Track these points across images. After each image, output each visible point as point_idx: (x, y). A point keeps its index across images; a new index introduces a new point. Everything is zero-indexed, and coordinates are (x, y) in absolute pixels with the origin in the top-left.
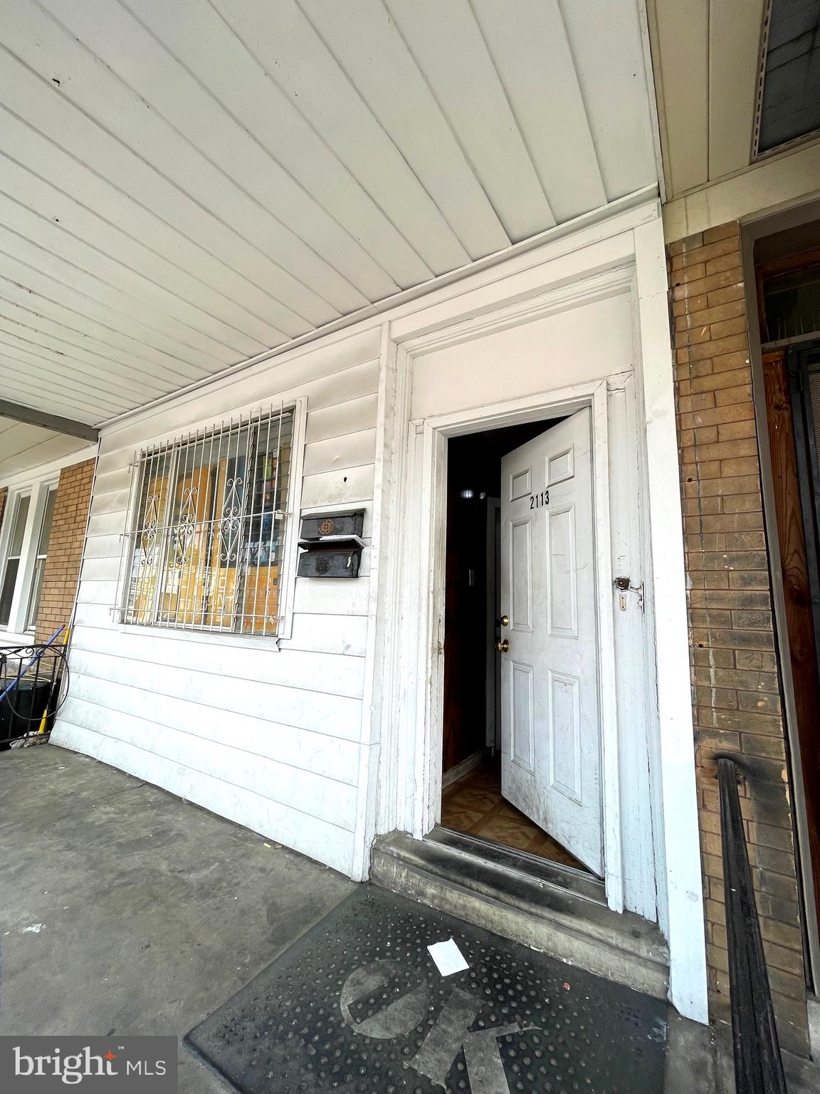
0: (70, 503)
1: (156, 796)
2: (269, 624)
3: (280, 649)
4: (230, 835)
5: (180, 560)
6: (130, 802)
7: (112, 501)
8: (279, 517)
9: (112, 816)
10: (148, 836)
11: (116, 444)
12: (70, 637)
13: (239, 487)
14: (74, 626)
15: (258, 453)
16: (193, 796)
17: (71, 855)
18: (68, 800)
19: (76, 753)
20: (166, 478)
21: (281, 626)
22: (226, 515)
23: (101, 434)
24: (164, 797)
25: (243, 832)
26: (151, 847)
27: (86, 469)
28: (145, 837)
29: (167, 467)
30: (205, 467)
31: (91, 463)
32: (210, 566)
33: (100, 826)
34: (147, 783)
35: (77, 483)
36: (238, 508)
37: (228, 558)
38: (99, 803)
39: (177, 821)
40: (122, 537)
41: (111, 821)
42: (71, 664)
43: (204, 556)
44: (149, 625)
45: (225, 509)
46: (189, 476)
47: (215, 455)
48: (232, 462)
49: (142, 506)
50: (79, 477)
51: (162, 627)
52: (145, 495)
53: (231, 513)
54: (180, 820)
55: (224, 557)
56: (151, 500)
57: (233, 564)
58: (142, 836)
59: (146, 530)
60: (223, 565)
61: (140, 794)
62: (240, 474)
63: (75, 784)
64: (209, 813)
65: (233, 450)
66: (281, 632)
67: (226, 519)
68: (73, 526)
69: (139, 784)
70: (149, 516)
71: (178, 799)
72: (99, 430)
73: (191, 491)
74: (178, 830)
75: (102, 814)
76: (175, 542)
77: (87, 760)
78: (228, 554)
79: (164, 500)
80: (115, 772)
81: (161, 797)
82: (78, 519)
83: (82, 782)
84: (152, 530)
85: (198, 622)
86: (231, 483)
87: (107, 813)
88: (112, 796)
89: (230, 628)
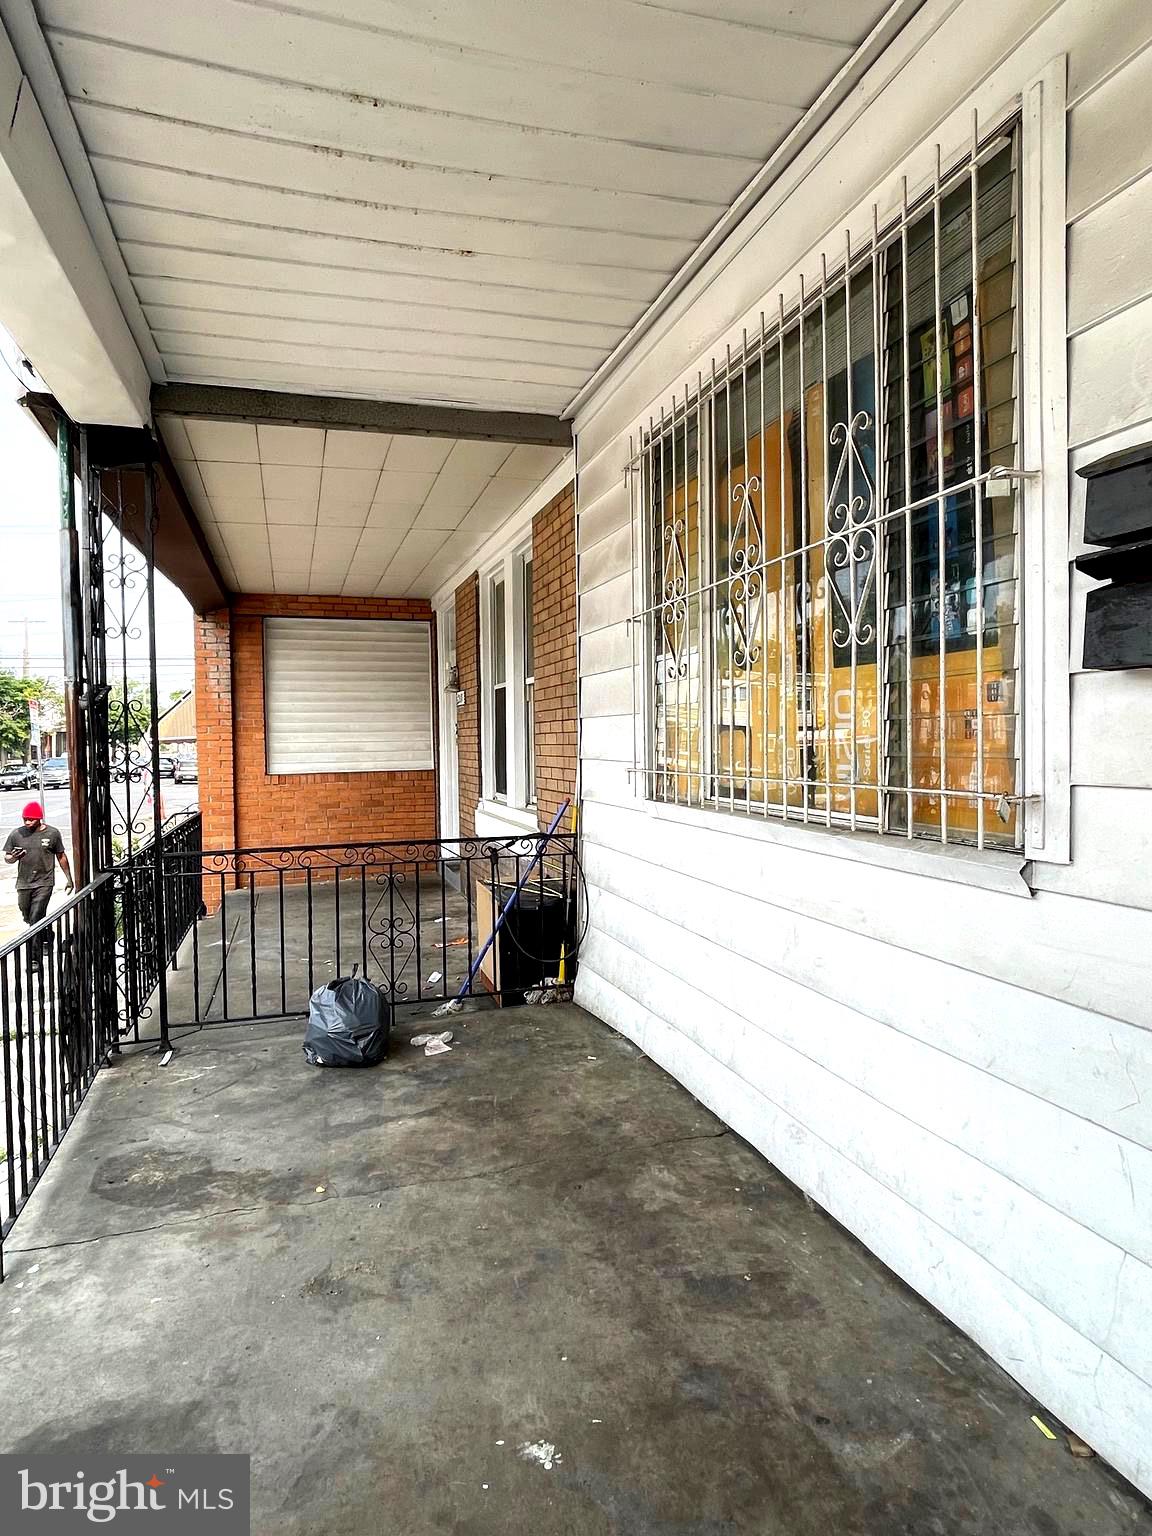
0: (550, 576)
1: (752, 1170)
2: (993, 817)
3: (1033, 892)
4: (929, 1345)
5: (740, 658)
6: (704, 1172)
7: (607, 557)
8: (997, 489)
9: (673, 1195)
10: (742, 1277)
11: (602, 437)
12: (579, 819)
13: (864, 439)
14: (582, 801)
15: (909, 327)
16: (828, 1197)
17: (604, 1274)
18: (601, 1134)
19: (612, 1031)
20: (693, 478)
21: (1033, 823)
22: (836, 524)
23: (576, 427)
24: (767, 1176)
25: (964, 1347)
26: (749, 1311)
27: (564, 507)
28: (736, 1276)
29: (693, 454)
30: (773, 425)
31: (568, 492)
32: (808, 671)
33: (654, 1215)
34: (731, 1131)
35: (556, 538)
36: (866, 498)
37: (853, 639)
38: (650, 1155)
39: (796, 1252)
40: (631, 624)
41: (671, 1209)
42: (587, 869)
43: (793, 647)
44: (696, 804)
45: (833, 509)
46: (738, 460)
47: (792, 389)
48: (836, 385)
49: (657, 551)
50: (557, 524)
51: (724, 810)
52: (658, 527)
53: (849, 515)
54: (803, 1257)
55: (842, 639)
56: (669, 534)
57: (867, 655)
58: (730, 1273)
59: (668, 603)
60: (841, 659)
61: (721, 1155)
62: (863, 400)
63: (612, 1100)
64: (868, 1254)
65: (836, 354)
66: (1032, 841)
67: (837, 536)
68: (560, 619)
69: (717, 1130)
70: (671, 570)
71: (795, 1193)
72: (571, 420)
73: (748, 486)
74: (805, 1284)
75: (655, 1186)
76: (726, 621)
77: (629, 1048)
78: (853, 627)
79: (694, 528)
80: (674, 1087)
81: (762, 1175)
82: (566, 604)
83: (622, 1097)
84: (680, 598)
85: (796, 802)
86: (842, 433)
87: (665, 1186)
88: (671, 1146)
89: (879, 820)
